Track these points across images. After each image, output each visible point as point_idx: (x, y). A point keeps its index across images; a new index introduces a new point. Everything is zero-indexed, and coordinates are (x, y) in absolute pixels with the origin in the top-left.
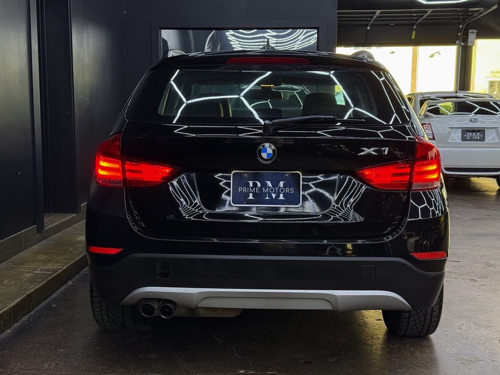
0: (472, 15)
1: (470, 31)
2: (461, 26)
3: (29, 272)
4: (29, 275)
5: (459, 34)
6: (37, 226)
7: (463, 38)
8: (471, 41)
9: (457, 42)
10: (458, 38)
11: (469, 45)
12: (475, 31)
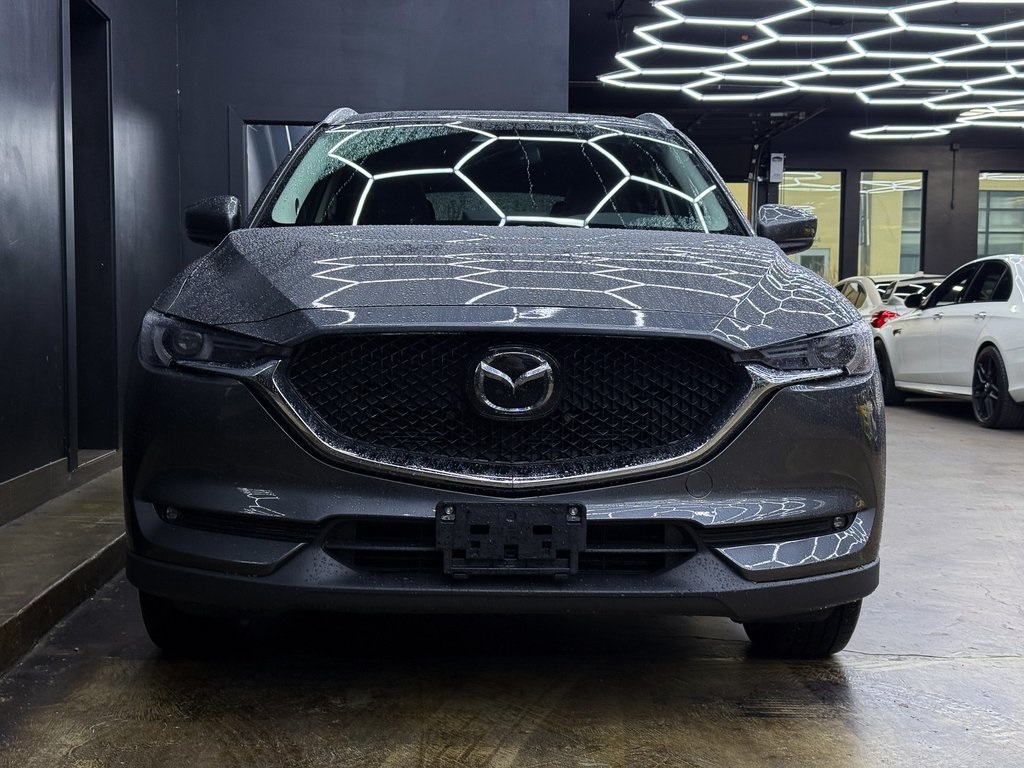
0: (776, 126)
1: (773, 155)
2: (756, 147)
3: (88, 523)
4: (90, 526)
5: (754, 161)
6: (69, 459)
7: (761, 168)
8: (775, 175)
9: (751, 175)
10: (751, 169)
11: (772, 180)
12: (782, 155)
